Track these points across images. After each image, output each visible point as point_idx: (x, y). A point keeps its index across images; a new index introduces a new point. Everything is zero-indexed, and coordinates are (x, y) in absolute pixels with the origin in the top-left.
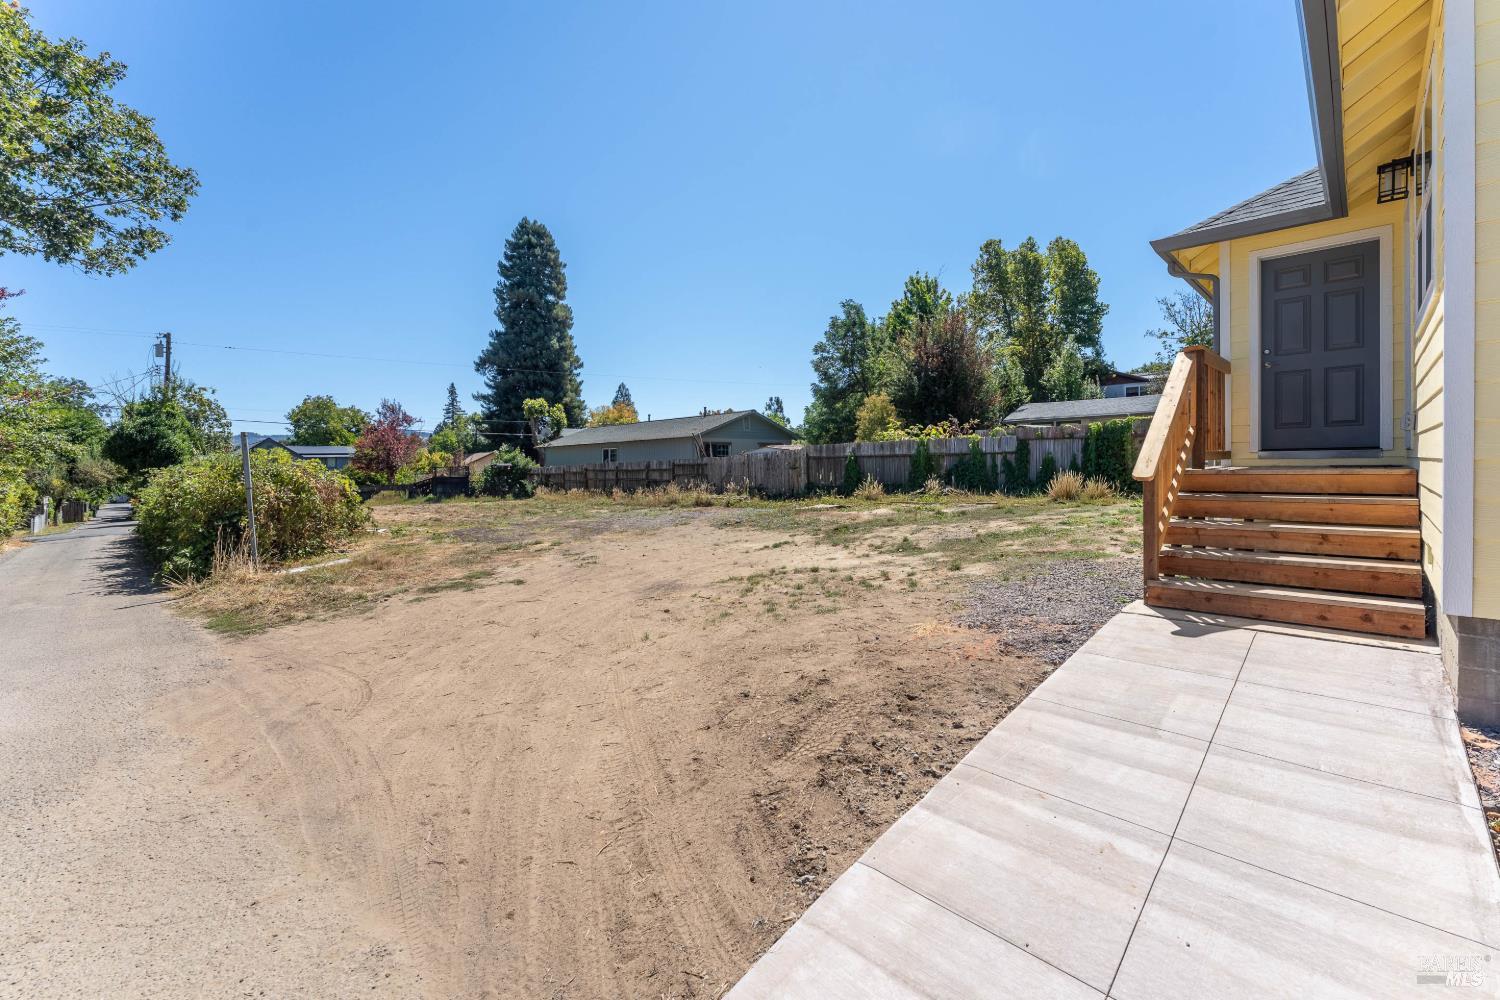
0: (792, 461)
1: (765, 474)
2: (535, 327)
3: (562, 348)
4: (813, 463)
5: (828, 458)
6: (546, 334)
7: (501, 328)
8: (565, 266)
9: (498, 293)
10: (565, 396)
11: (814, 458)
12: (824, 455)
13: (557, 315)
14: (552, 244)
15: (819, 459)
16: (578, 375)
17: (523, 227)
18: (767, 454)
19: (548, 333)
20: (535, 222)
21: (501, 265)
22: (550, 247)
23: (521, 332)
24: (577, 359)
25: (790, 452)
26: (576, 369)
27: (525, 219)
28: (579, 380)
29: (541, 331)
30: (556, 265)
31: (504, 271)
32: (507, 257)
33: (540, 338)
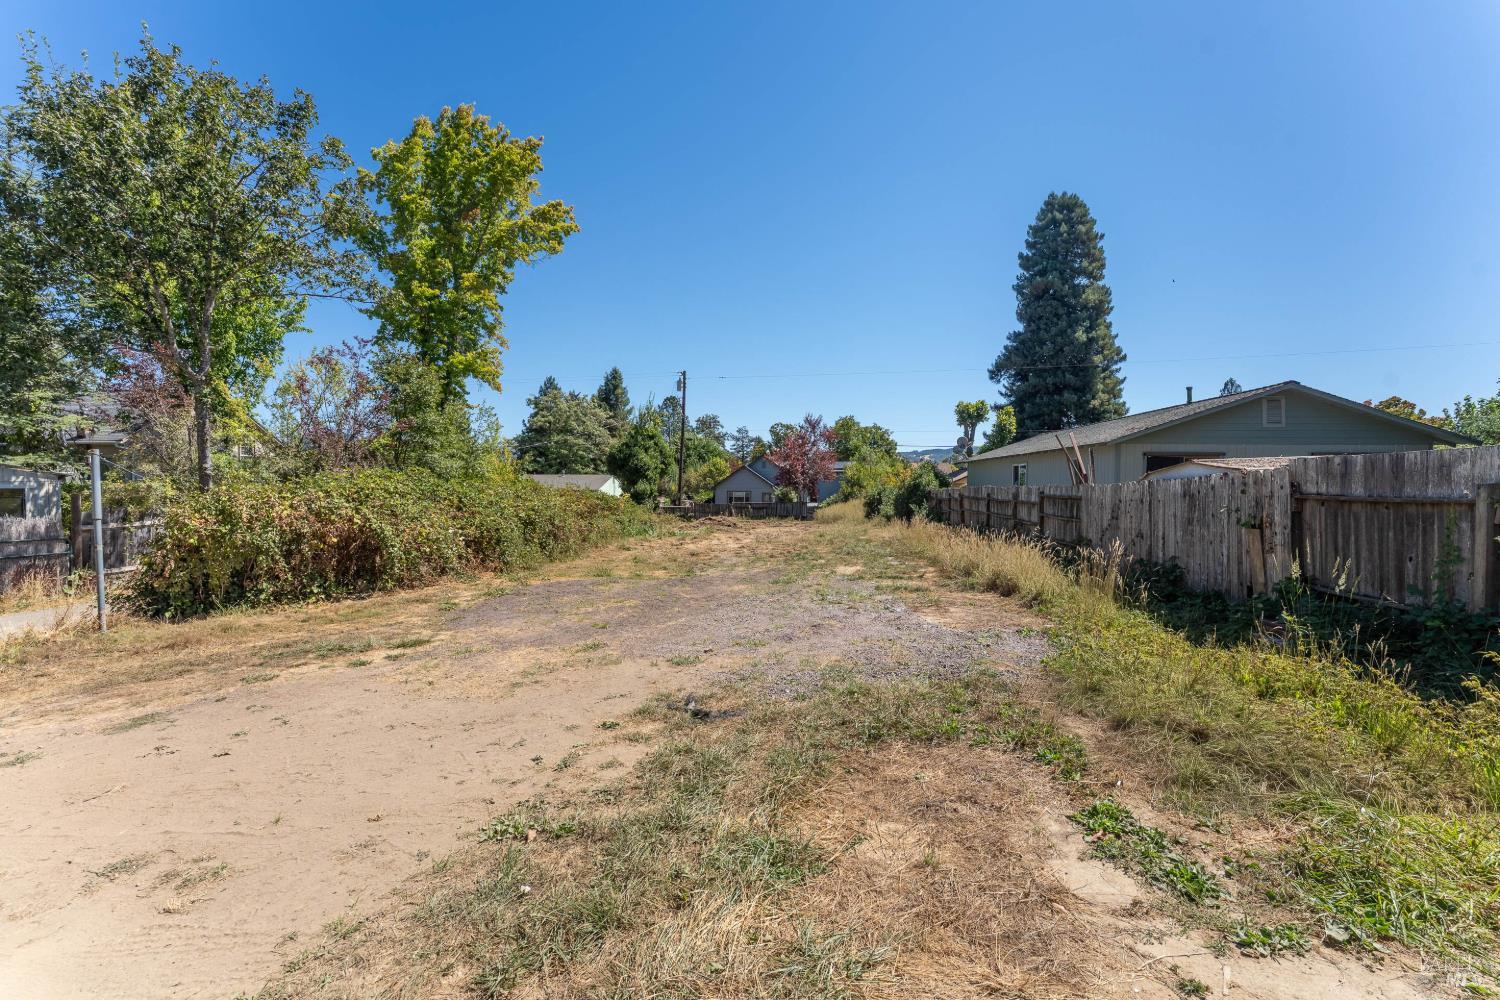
0: (1247, 506)
1: (1185, 532)
2: (1055, 320)
3: (1091, 340)
4: (1315, 516)
5: (1374, 503)
6: (1071, 326)
7: (1020, 327)
8: (1102, 236)
9: (1018, 289)
10: (1094, 398)
11: (1322, 500)
12: (1358, 490)
13: (1086, 299)
14: (1085, 214)
15: (1337, 505)
16: (1118, 370)
17: (1051, 204)
18: (1190, 480)
19: (1073, 324)
20: (1064, 194)
21: (1021, 256)
22: (1084, 219)
23: (1039, 329)
24: (1119, 351)
25: (1245, 475)
26: (1116, 363)
27: (1052, 195)
28: (1120, 376)
29: (1063, 324)
30: (1091, 239)
31: (1025, 261)
32: (1030, 245)
33: (1062, 333)
